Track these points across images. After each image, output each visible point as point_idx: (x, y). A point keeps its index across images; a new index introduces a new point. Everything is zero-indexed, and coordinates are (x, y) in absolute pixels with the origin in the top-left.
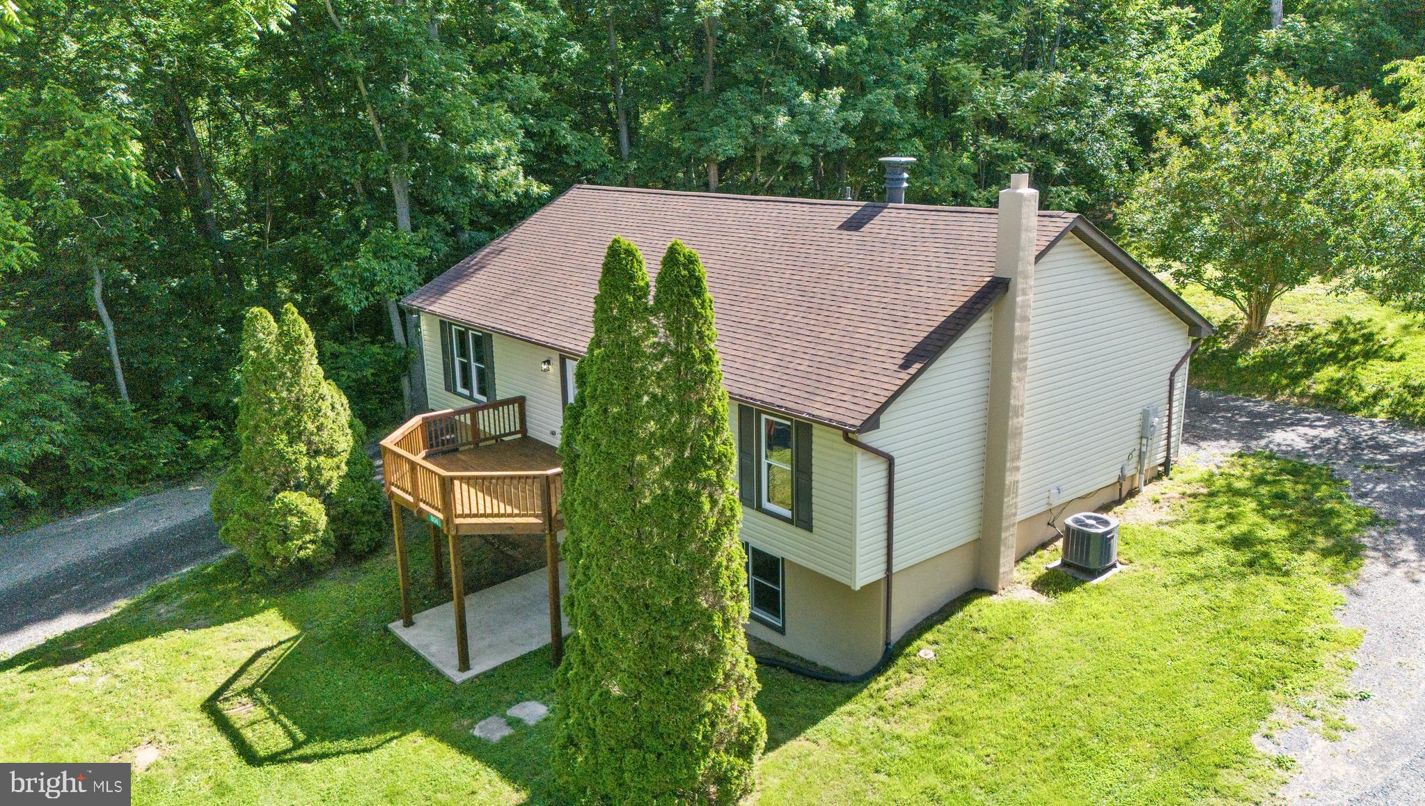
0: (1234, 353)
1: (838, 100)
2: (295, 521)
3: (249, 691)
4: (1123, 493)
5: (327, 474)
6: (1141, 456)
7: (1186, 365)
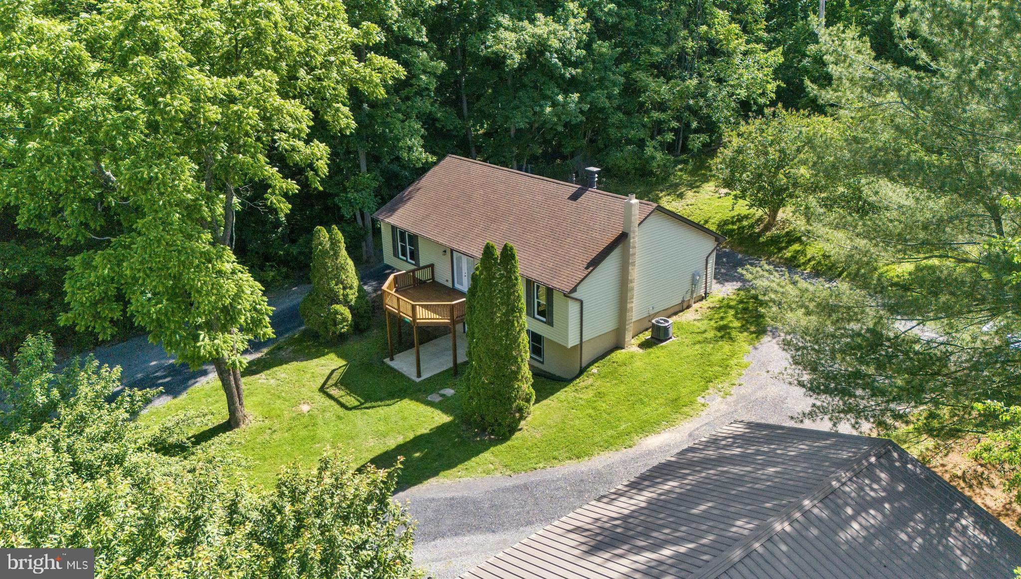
0: (760, 235)
1: (577, 99)
2: (339, 317)
3: (335, 385)
4: (683, 307)
5: (351, 297)
6: (692, 292)
7: (714, 254)
